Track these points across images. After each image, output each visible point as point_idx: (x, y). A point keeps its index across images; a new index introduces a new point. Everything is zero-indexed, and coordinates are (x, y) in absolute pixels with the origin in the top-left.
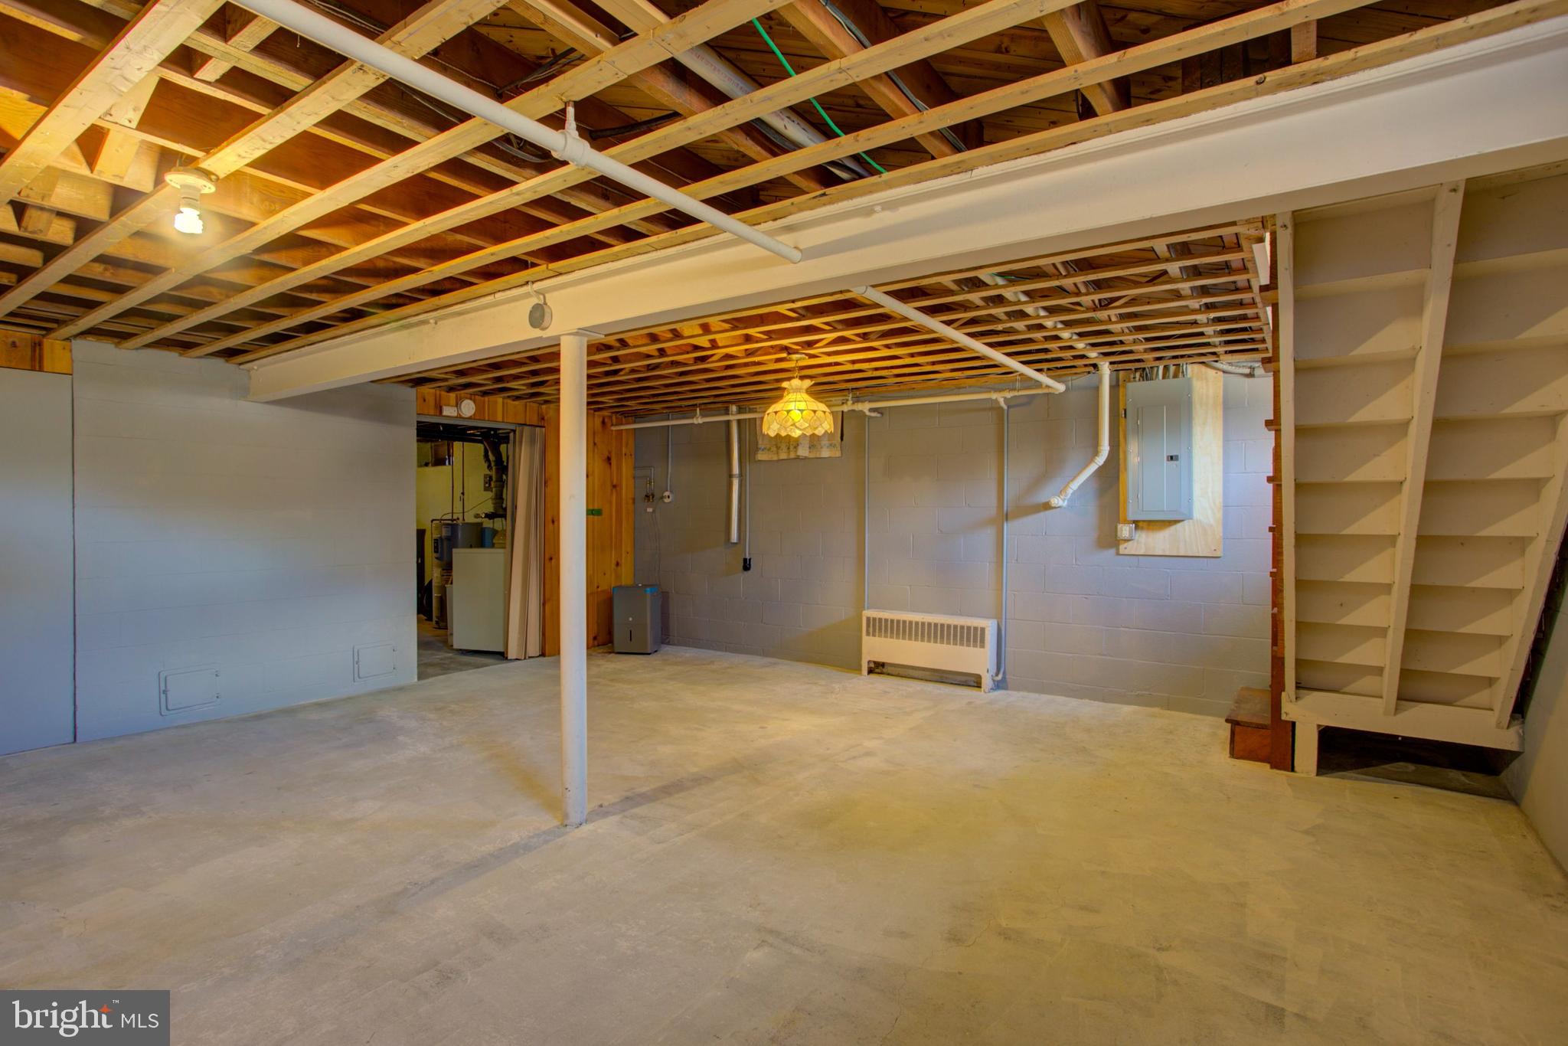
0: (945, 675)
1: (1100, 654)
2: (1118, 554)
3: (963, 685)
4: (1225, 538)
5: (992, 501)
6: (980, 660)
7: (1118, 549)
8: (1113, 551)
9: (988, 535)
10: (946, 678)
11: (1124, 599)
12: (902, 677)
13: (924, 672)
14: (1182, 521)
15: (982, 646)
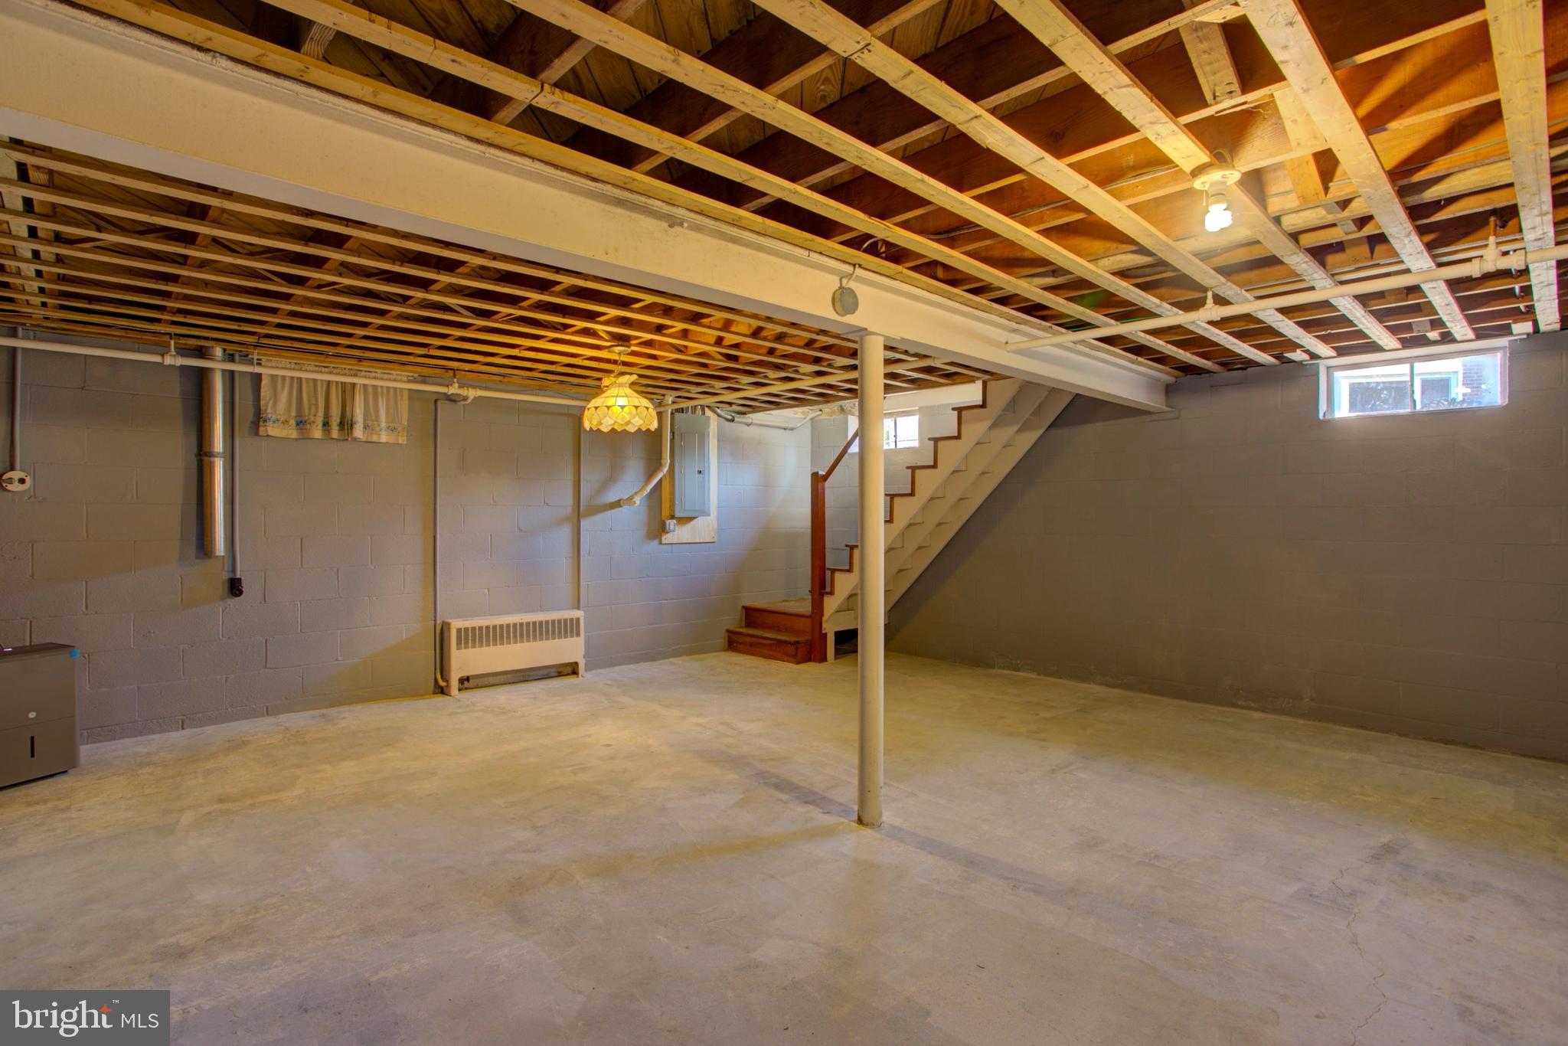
0: (527, 673)
1: (649, 624)
2: (661, 543)
3: (546, 678)
4: (718, 529)
5: (568, 499)
6: (572, 649)
7: (661, 540)
8: (656, 542)
9: (565, 533)
10: (529, 676)
11: (664, 579)
12: (482, 687)
13: (505, 677)
14: (694, 518)
15: (578, 635)
